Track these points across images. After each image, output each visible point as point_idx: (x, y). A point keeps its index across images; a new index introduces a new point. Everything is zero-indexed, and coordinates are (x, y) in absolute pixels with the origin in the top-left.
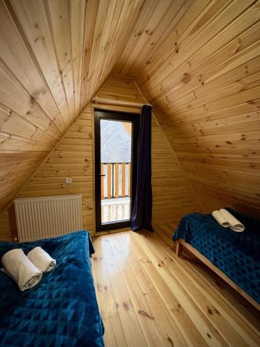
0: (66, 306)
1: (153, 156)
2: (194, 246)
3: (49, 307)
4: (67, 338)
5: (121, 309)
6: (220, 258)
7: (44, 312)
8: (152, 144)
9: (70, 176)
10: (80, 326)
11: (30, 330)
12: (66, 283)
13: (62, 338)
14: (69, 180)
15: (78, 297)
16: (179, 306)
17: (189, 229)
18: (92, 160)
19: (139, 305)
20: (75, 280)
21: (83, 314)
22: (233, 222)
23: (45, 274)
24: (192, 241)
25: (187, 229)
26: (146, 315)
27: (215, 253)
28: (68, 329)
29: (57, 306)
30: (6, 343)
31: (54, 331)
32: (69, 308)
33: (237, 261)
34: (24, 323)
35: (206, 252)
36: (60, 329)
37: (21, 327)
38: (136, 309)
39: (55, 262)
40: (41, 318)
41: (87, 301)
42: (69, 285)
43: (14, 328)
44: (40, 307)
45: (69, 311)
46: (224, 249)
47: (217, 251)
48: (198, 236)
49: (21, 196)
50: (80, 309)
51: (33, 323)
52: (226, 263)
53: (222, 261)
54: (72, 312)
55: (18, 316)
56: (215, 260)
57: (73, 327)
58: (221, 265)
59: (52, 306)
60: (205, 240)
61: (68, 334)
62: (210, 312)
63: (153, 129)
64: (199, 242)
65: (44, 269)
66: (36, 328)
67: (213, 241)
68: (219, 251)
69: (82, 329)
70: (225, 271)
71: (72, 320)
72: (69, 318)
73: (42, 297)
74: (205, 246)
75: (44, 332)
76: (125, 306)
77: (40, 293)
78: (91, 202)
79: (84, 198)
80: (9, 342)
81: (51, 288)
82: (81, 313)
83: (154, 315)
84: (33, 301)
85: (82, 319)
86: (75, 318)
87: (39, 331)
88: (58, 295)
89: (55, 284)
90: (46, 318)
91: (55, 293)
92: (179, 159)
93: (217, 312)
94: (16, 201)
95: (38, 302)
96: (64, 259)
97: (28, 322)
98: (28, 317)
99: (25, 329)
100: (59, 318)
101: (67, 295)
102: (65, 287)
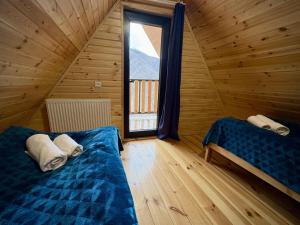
0: (91, 186)
1: (183, 64)
2: (228, 150)
3: (71, 187)
4: (89, 221)
5: (151, 204)
6: (264, 159)
7: (65, 192)
8: (183, 52)
9: (99, 80)
10: (108, 207)
11: (46, 209)
12: (92, 165)
13: (84, 220)
14: (98, 84)
15: (106, 177)
16: (214, 206)
17: (223, 132)
18: (121, 64)
19: (170, 202)
20: (104, 163)
21: (112, 195)
22: (275, 126)
23: (70, 158)
24: (225, 145)
25: (220, 132)
26: (177, 211)
27: (256, 154)
28: (92, 211)
29: (80, 186)
30: (16, 222)
31: (74, 212)
32: (94, 188)
33: (290, 160)
34: (40, 202)
35: (245, 154)
36: (82, 211)
37: (36, 205)
38: (168, 205)
39: (82, 148)
40: (61, 198)
41: (116, 182)
42: (95, 167)
43: (28, 206)
44: (61, 187)
45: (95, 192)
46: (270, 148)
47: (259, 152)
48: (234, 139)
49: (52, 96)
50: (108, 189)
51: (50, 203)
52: (271, 163)
53: (266, 162)
54: (98, 192)
55: (35, 194)
56: (257, 161)
57: (98, 209)
58: (265, 165)
59: (74, 186)
60: (243, 142)
61: (92, 216)
62: (249, 214)
63: (185, 34)
64: (235, 144)
65: (70, 152)
66: (53, 208)
67: (255, 141)
68: (263, 152)
69: (110, 211)
70: (271, 173)
71: (97, 201)
72: (94, 198)
73: (65, 178)
74: (244, 148)
75: (62, 212)
76: (156, 201)
77: (63, 174)
78: (120, 108)
79: (113, 103)
80: (19, 221)
81: (76, 170)
82: (109, 195)
83: (187, 213)
84: (54, 181)
85: (110, 200)
86: (102, 199)
87: (57, 211)
88: (82, 176)
89: (80, 166)
90: (66, 198)
91: (79, 174)
92: (210, 68)
93: (258, 215)
94: (48, 101)
95: (59, 182)
96: (91, 146)
97: (45, 201)
98: (47, 196)
99: (41, 208)
100: (82, 198)
101: (93, 176)
102: (92, 168)
